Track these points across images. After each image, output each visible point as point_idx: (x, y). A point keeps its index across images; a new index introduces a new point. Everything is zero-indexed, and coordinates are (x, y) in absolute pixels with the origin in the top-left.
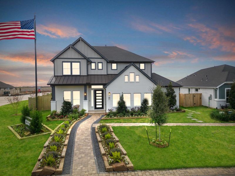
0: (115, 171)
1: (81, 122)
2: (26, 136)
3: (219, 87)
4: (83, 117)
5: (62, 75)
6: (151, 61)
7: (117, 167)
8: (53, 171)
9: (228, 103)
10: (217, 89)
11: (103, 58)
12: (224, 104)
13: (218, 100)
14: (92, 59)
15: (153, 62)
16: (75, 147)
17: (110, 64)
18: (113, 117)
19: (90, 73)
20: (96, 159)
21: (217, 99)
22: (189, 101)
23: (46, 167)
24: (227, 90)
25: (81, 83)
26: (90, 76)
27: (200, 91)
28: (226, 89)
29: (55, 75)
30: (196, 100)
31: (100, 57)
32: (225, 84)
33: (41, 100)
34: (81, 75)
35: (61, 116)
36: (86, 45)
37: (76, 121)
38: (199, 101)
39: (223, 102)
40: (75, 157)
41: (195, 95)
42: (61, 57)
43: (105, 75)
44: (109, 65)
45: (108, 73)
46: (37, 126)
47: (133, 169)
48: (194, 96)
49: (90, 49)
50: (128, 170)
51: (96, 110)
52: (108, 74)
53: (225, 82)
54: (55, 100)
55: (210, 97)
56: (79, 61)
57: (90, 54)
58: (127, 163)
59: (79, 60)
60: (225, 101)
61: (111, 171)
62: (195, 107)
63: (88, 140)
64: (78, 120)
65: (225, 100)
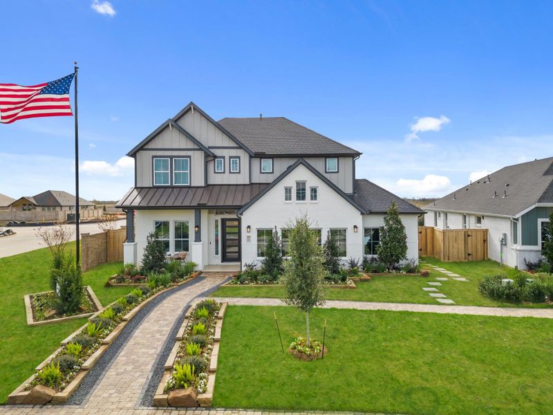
0: (171, 407)
1: (173, 291)
2: (46, 319)
3: (522, 216)
4: (184, 280)
5: (151, 186)
6: (352, 152)
7: (175, 398)
8: (50, 396)
9: (543, 257)
10: (517, 220)
11: (240, 148)
12: (533, 259)
13: (518, 248)
14: (217, 150)
15: (358, 154)
16: (125, 348)
17: (258, 160)
18: (246, 284)
19: (211, 182)
20: (150, 377)
21: (519, 246)
22: (453, 246)
23: (38, 388)
24: (542, 223)
25: (186, 203)
26: (211, 187)
27: (485, 224)
28: (540, 221)
29: (138, 186)
30: (472, 246)
31: (235, 145)
32: (537, 208)
33: (114, 238)
34: (192, 185)
35: (137, 276)
36: (203, 119)
37: (162, 289)
38: (480, 247)
39: (533, 254)
40: (111, 370)
41: (470, 233)
42: (150, 146)
43: (245, 185)
44: (256, 162)
45: (253, 182)
46: (69, 299)
47: (210, 405)
48: (467, 234)
49: (212, 127)
50: (199, 406)
51: (225, 264)
52: (252, 184)
53: (537, 205)
54: (133, 241)
55: (503, 239)
56: (188, 155)
57: (212, 138)
58: (201, 390)
59: (189, 152)
60: (538, 251)
61: (163, 406)
62: (469, 263)
63: (161, 335)
64: (170, 286)
65: (539, 247)
